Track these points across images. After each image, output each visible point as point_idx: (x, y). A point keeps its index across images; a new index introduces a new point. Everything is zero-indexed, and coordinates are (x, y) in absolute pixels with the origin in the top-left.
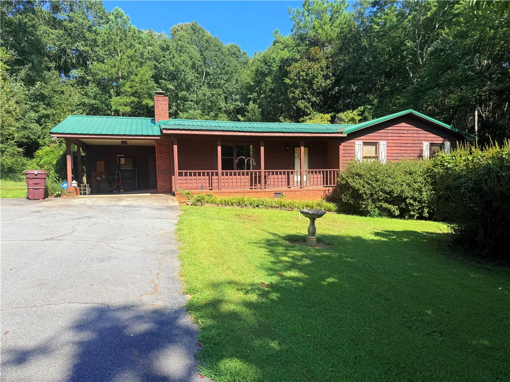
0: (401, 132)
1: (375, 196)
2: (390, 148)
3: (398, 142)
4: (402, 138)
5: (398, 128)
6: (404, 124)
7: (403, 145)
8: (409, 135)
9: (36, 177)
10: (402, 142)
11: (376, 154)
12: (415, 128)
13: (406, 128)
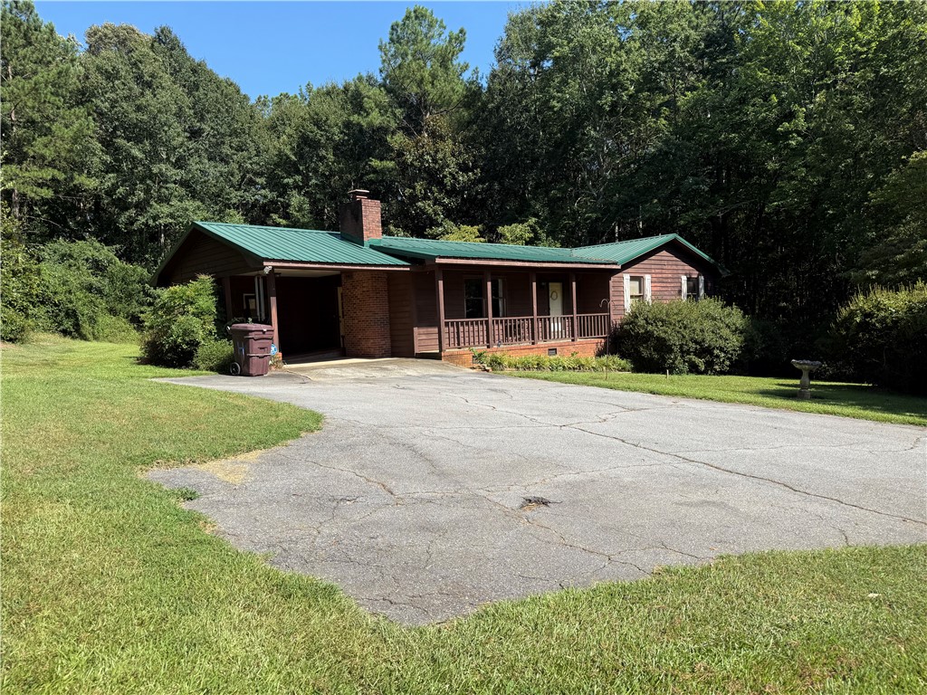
0: (663, 263)
1: (685, 348)
2: (654, 285)
3: (660, 276)
4: (664, 271)
5: (660, 258)
6: (664, 253)
7: (665, 280)
8: (669, 267)
9: (265, 336)
10: (664, 276)
11: (640, 292)
12: (675, 259)
13: (667, 258)
